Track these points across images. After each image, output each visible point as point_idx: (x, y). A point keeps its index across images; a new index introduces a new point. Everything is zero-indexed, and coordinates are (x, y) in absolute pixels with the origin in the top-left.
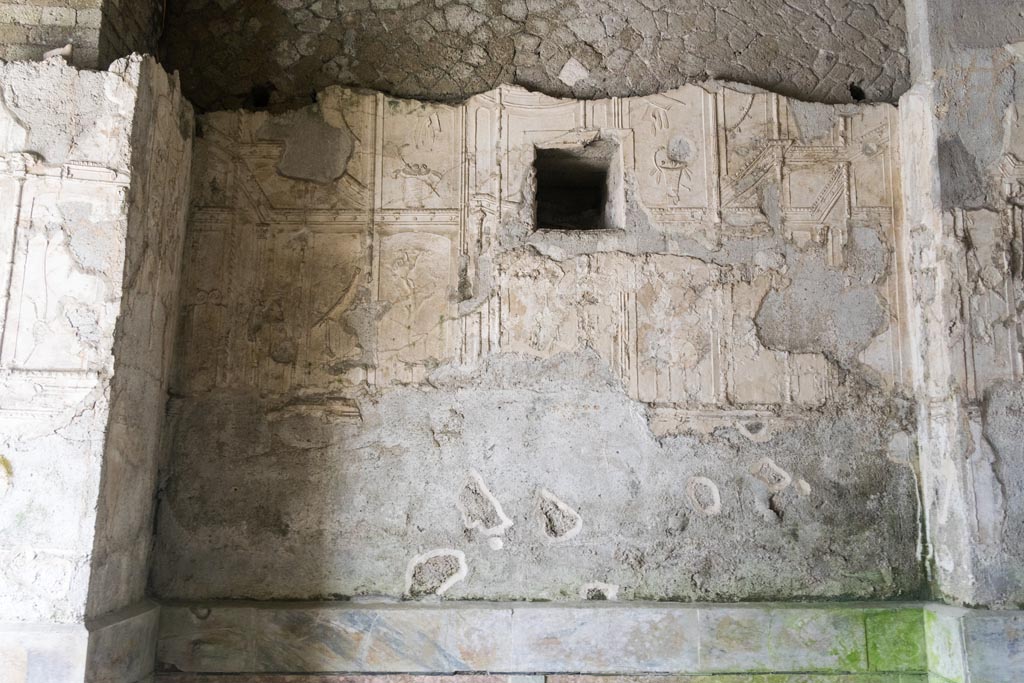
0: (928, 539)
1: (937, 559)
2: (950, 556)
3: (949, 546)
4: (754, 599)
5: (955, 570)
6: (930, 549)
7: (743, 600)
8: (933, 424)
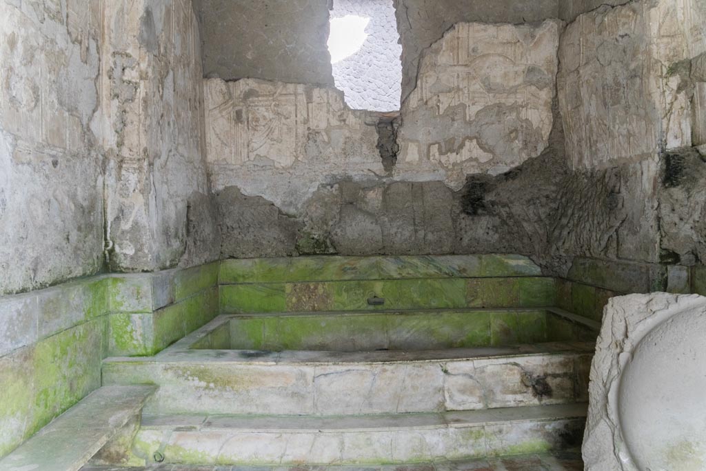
0: (108, 238)
1: (117, 249)
2: (132, 246)
3: (131, 241)
4: (54, 284)
5: (136, 253)
6: (111, 244)
7: (51, 285)
8: (123, 172)
